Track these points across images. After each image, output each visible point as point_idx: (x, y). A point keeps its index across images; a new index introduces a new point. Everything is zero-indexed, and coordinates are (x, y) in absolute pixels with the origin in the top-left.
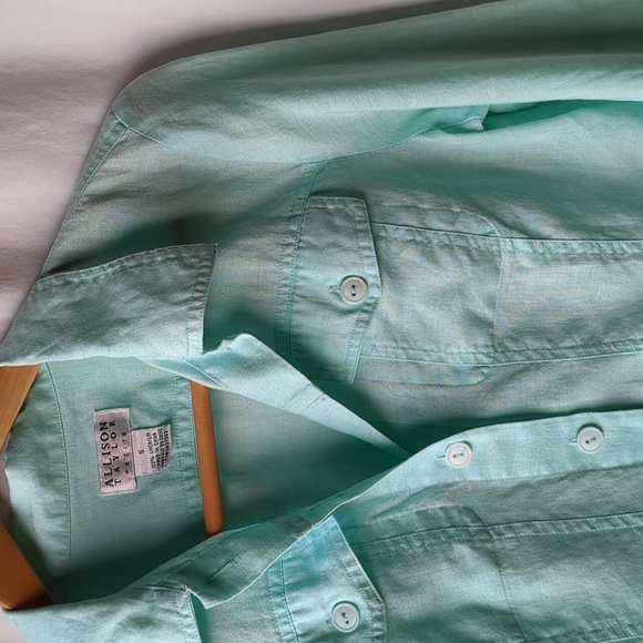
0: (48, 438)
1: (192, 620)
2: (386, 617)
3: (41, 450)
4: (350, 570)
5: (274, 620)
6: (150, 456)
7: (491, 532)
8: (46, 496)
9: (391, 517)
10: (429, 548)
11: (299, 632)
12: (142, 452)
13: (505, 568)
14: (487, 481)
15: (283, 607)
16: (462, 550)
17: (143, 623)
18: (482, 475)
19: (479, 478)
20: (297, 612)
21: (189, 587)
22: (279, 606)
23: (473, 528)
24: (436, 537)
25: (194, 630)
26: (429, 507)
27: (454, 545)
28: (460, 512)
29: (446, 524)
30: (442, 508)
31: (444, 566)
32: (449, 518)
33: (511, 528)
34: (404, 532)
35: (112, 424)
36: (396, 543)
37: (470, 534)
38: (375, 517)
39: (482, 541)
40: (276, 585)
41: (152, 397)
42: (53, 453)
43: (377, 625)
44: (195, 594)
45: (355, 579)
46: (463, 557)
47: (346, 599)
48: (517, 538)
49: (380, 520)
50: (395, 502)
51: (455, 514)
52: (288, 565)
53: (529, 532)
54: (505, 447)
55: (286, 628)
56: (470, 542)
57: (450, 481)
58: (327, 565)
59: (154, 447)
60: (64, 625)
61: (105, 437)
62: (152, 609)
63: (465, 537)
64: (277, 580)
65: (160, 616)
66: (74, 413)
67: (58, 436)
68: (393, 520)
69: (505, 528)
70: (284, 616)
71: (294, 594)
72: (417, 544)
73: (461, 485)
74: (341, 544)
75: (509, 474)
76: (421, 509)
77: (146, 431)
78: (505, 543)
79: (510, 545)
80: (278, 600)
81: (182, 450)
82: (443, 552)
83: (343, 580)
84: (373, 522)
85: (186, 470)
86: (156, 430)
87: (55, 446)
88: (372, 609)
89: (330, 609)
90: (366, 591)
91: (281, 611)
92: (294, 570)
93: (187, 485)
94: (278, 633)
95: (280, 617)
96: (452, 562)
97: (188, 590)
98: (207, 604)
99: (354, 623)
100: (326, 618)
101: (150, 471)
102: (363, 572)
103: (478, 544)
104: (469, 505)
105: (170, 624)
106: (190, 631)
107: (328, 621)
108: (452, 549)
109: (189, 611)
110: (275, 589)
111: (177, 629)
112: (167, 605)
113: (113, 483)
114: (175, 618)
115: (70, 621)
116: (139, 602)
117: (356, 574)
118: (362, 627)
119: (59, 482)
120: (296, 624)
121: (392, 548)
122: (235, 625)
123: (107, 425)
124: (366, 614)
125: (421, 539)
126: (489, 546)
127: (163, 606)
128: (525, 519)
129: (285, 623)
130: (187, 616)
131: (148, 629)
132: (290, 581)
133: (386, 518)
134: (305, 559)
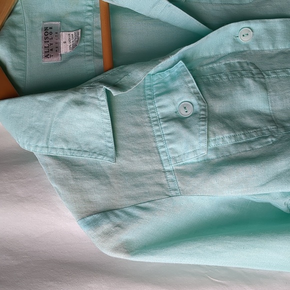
0: (17, 32)
1: (105, 103)
2: (208, 109)
3: (13, 37)
4: (190, 85)
5: (147, 111)
6: (69, 45)
7: (264, 74)
8: (14, 59)
9: (211, 66)
10: (231, 79)
11: (160, 117)
12: (65, 42)
13: (270, 92)
14: (262, 50)
15: (153, 105)
16: (249, 81)
17: (79, 103)
18: (259, 47)
19: (258, 49)
20: (160, 107)
21: (105, 85)
22: (150, 104)
23: (254, 71)
24: (234, 74)
25: (107, 109)
26: (231, 61)
27: (245, 79)
28: (248, 64)
29: (240, 69)
30: (238, 62)
31: (239, 88)
32: (242, 67)
33: (275, 72)
34: (218, 73)
35: (51, 28)
36: (213, 77)
37: (253, 74)
38: (202, 66)
39: (259, 78)
40: (149, 95)
41: (72, 19)
42: (19, 40)
43: (202, 113)
44: (108, 89)
45: (192, 90)
46: (249, 85)
47: (187, 100)
48: (277, 77)
49: (205, 67)
50: (213, 60)
51: (245, 65)
52: (156, 86)
53: (285, 74)
54: (271, 33)
55: (154, 115)
56: (253, 77)
57: (242, 50)
58: (177, 83)
59: (72, 41)
60: (37, 104)
61: (46, 34)
62: (84, 97)
63: (250, 75)
64: (150, 93)
65: (88, 100)
66: (32, 22)
67: (23, 32)
68: (212, 68)
69: (272, 72)
70: (153, 109)
71: (158, 98)
72: (225, 77)
73: (248, 52)
74: (186, 73)
75: (273, 47)
76: (227, 62)
77: (68, 33)
78: (272, 79)
79: (273, 80)
80: (150, 101)
81: (86, 43)
82: (238, 81)
83: (186, 90)
84: (201, 68)
85: (87, 52)
86: (73, 33)
87: (21, 36)
88: (200, 106)
89: (177, 106)
90: (198, 96)
91: (152, 107)
92: (158, 88)
93: (87, 58)
94: (150, 118)
95: (151, 109)
96: (243, 87)
97: (105, 87)
98: (114, 93)
99: (190, 112)
100: (175, 111)
101: (69, 51)
102: (197, 87)
103: (257, 79)
104: (253, 61)
105: (94, 104)
106: (104, 108)
107: (176, 112)
108: (243, 81)
109: (104, 98)
110: (148, 97)
111: (97, 107)
112: (92, 95)
113: (49, 56)
114: (97, 102)
115: (40, 101)
116: (77, 93)
117: (193, 87)
118: (195, 114)
119: (21, 54)
120: (159, 113)
121: (211, 79)
122: (127, 112)
123: (48, 28)
124: (197, 108)
125: (227, 75)
126: (262, 80)
127: (90, 95)
128: (282, 68)
129: (153, 112)
130: (103, 101)
131: (82, 106)
132: (157, 93)
133: (208, 67)
134: (165, 83)
